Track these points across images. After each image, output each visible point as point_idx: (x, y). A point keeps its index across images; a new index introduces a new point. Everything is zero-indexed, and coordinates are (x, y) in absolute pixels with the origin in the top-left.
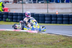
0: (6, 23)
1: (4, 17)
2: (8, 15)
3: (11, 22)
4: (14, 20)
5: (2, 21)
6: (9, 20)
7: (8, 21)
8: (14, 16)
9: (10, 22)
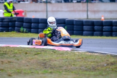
0: (19, 35)
1: (16, 25)
2: (23, 22)
3: (28, 33)
4: (32, 30)
5: (12, 32)
6: (25, 30)
7: (23, 32)
8: (32, 24)
9: (26, 32)
